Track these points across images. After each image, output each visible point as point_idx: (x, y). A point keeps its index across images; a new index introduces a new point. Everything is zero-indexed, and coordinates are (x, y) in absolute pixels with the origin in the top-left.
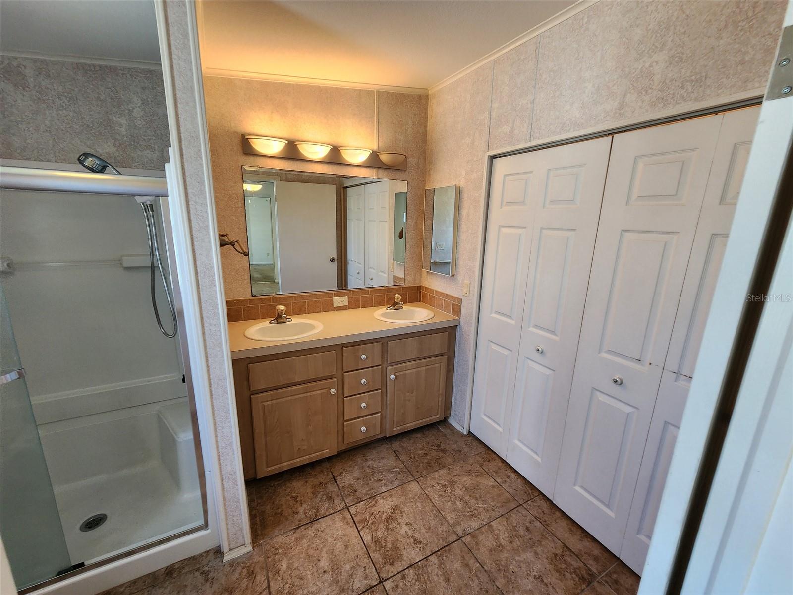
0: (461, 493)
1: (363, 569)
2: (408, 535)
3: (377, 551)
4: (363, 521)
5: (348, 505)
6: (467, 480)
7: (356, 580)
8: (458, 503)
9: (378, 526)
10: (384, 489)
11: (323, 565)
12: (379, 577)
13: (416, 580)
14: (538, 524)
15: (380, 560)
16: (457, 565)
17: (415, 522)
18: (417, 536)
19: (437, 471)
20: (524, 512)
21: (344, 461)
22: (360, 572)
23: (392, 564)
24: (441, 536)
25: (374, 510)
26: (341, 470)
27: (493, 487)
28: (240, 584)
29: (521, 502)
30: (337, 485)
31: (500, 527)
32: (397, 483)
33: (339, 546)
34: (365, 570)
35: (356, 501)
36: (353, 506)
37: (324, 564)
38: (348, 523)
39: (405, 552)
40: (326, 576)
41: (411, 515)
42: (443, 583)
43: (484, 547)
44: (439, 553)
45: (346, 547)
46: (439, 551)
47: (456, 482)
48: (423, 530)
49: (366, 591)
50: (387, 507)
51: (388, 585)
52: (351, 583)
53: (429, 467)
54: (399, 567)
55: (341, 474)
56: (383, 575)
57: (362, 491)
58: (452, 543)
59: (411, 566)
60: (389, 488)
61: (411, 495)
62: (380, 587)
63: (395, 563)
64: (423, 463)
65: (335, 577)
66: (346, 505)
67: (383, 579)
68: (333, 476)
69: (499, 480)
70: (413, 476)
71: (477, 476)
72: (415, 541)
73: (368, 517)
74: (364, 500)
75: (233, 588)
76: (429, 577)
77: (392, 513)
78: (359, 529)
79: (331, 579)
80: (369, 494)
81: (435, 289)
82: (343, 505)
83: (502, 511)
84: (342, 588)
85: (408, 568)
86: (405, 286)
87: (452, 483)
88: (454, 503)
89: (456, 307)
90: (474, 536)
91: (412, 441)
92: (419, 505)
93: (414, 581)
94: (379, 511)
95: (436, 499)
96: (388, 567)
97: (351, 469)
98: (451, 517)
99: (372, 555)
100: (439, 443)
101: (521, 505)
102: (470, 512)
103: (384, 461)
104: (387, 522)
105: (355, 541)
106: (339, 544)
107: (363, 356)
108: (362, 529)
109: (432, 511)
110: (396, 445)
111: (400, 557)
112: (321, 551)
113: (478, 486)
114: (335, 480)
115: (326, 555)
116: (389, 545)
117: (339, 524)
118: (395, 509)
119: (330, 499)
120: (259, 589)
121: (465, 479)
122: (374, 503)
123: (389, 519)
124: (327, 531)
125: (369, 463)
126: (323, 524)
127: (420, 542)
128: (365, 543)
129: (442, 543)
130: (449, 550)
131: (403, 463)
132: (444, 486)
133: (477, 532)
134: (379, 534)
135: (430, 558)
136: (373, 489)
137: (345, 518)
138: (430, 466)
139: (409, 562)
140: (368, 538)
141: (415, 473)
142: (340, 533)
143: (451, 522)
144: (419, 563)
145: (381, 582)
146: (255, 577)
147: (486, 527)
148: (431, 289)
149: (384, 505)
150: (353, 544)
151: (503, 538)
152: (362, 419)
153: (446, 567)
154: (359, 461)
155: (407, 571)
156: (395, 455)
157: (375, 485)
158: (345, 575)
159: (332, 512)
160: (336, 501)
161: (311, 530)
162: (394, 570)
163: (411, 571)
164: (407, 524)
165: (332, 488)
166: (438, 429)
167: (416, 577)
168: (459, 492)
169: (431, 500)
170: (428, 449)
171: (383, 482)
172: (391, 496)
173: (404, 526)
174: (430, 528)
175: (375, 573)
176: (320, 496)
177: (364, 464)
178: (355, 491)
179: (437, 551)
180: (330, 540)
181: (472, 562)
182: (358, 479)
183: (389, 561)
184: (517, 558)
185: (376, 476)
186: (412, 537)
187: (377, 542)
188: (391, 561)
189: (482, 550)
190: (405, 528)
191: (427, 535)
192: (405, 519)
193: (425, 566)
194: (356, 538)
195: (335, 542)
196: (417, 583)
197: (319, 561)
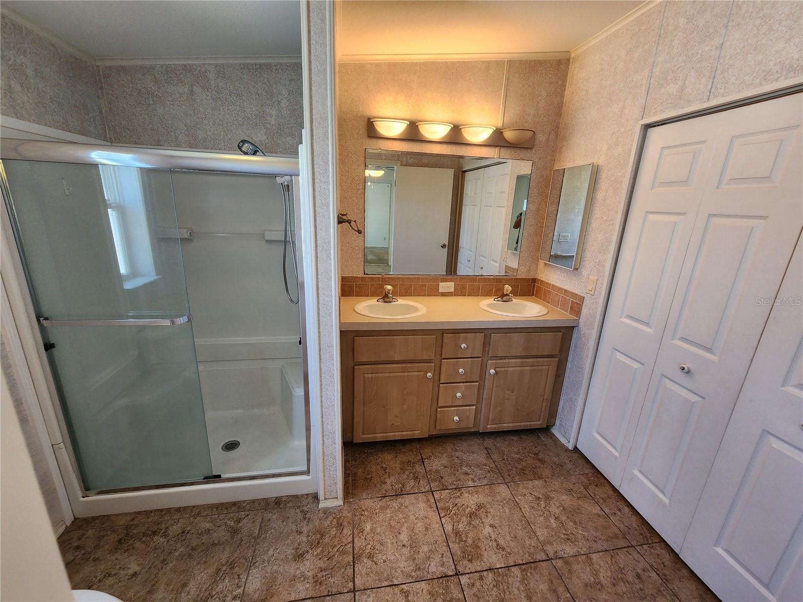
0: (557, 511)
1: (441, 556)
2: (491, 537)
3: (456, 543)
4: (446, 509)
5: (433, 489)
6: (566, 499)
7: (432, 564)
8: (553, 521)
9: (460, 519)
10: (471, 484)
11: (402, 539)
12: (456, 568)
13: (494, 586)
14: (653, 575)
15: (459, 552)
16: (543, 587)
17: (500, 526)
18: (501, 542)
19: (531, 480)
20: (637, 556)
21: (433, 446)
22: (437, 558)
23: (470, 561)
24: (527, 550)
25: (458, 502)
26: (430, 454)
27: (598, 515)
28: (330, 531)
29: (634, 543)
30: (424, 466)
31: (602, 563)
32: (485, 482)
33: (420, 526)
34: (442, 557)
35: (441, 487)
36: (438, 492)
37: (404, 537)
38: (431, 507)
39: (485, 554)
40: (404, 550)
41: (497, 518)
43: (578, 578)
44: (523, 567)
45: (427, 529)
46: (523, 564)
47: (553, 498)
48: (508, 538)
49: (441, 577)
50: (473, 502)
51: (464, 580)
52: (427, 565)
53: (522, 474)
54: (477, 566)
55: (429, 458)
56: (460, 569)
57: (448, 480)
58: (540, 561)
59: (490, 569)
60: (476, 484)
61: (499, 498)
62: (456, 579)
63: (473, 561)
64: (516, 468)
65: (412, 553)
66: (431, 489)
67: (459, 572)
68: (422, 457)
69: (607, 510)
70: (504, 479)
71: (579, 498)
72: (498, 545)
73: (451, 507)
74: (449, 489)
75: (324, 532)
76: (508, 587)
77: (476, 510)
78: (442, 515)
79: (409, 554)
80: (455, 485)
81: (552, 283)
82: (428, 488)
83: (606, 546)
84: (418, 566)
85: (486, 570)
86: (517, 277)
87: (548, 498)
88: (547, 519)
89: (576, 305)
90: (567, 563)
91: (506, 443)
92: (507, 511)
93: (491, 586)
94: (463, 505)
95: (526, 509)
96: (465, 562)
97: (440, 455)
98: (542, 534)
99: (451, 545)
100: (537, 452)
101: (632, 546)
102: (566, 535)
103: (475, 455)
104: (470, 517)
105: (436, 525)
106: (420, 524)
107: (463, 346)
108: (443, 517)
109: (521, 521)
110: (489, 442)
111: (480, 557)
112: (402, 525)
113: (578, 509)
114: (423, 462)
115: (406, 531)
116: (470, 541)
117: (422, 505)
118: (480, 507)
119: (416, 478)
120: (345, 542)
121: (565, 497)
122: (459, 494)
123: (472, 515)
124: (411, 508)
125: (458, 454)
126: (407, 500)
127: (503, 549)
128: (446, 531)
129: (527, 558)
130: (536, 568)
131: (494, 462)
132: (538, 498)
133: (572, 559)
134: (461, 527)
135: (513, 569)
136: (459, 480)
137: (428, 501)
138: (524, 473)
139: (488, 565)
140: (449, 527)
141: (506, 476)
142: (422, 513)
143: (541, 539)
144: (500, 570)
145: (456, 574)
146: (343, 529)
147: (584, 557)
148: (547, 283)
149: (470, 500)
150: (434, 528)
151: (605, 576)
152: (456, 408)
153: (529, 584)
154: (449, 450)
155: (485, 573)
156: (486, 452)
157: (462, 477)
158: (422, 555)
159: (417, 491)
160: (421, 482)
161: (396, 503)
162: (471, 567)
163: (490, 575)
164: (491, 526)
165: (419, 468)
166: (538, 436)
167: (494, 583)
168: (554, 509)
169: (521, 508)
170: (524, 455)
171: (471, 476)
172: (477, 492)
173: (488, 527)
174: (516, 537)
175: (452, 564)
176: (407, 473)
177: (453, 453)
178: (442, 478)
179: (521, 564)
180: (412, 517)
181: (561, 589)
182: (446, 467)
183: (468, 556)
185: (465, 469)
186: (495, 540)
187: (457, 533)
188: (470, 557)
189: (575, 581)
190: (488, 530)
191: (512, 544)
192: (488, 520)
193: (506, 575)
194: (437, 524)
195: (416, 521)
196: (495, 589)
197: (400, 533)
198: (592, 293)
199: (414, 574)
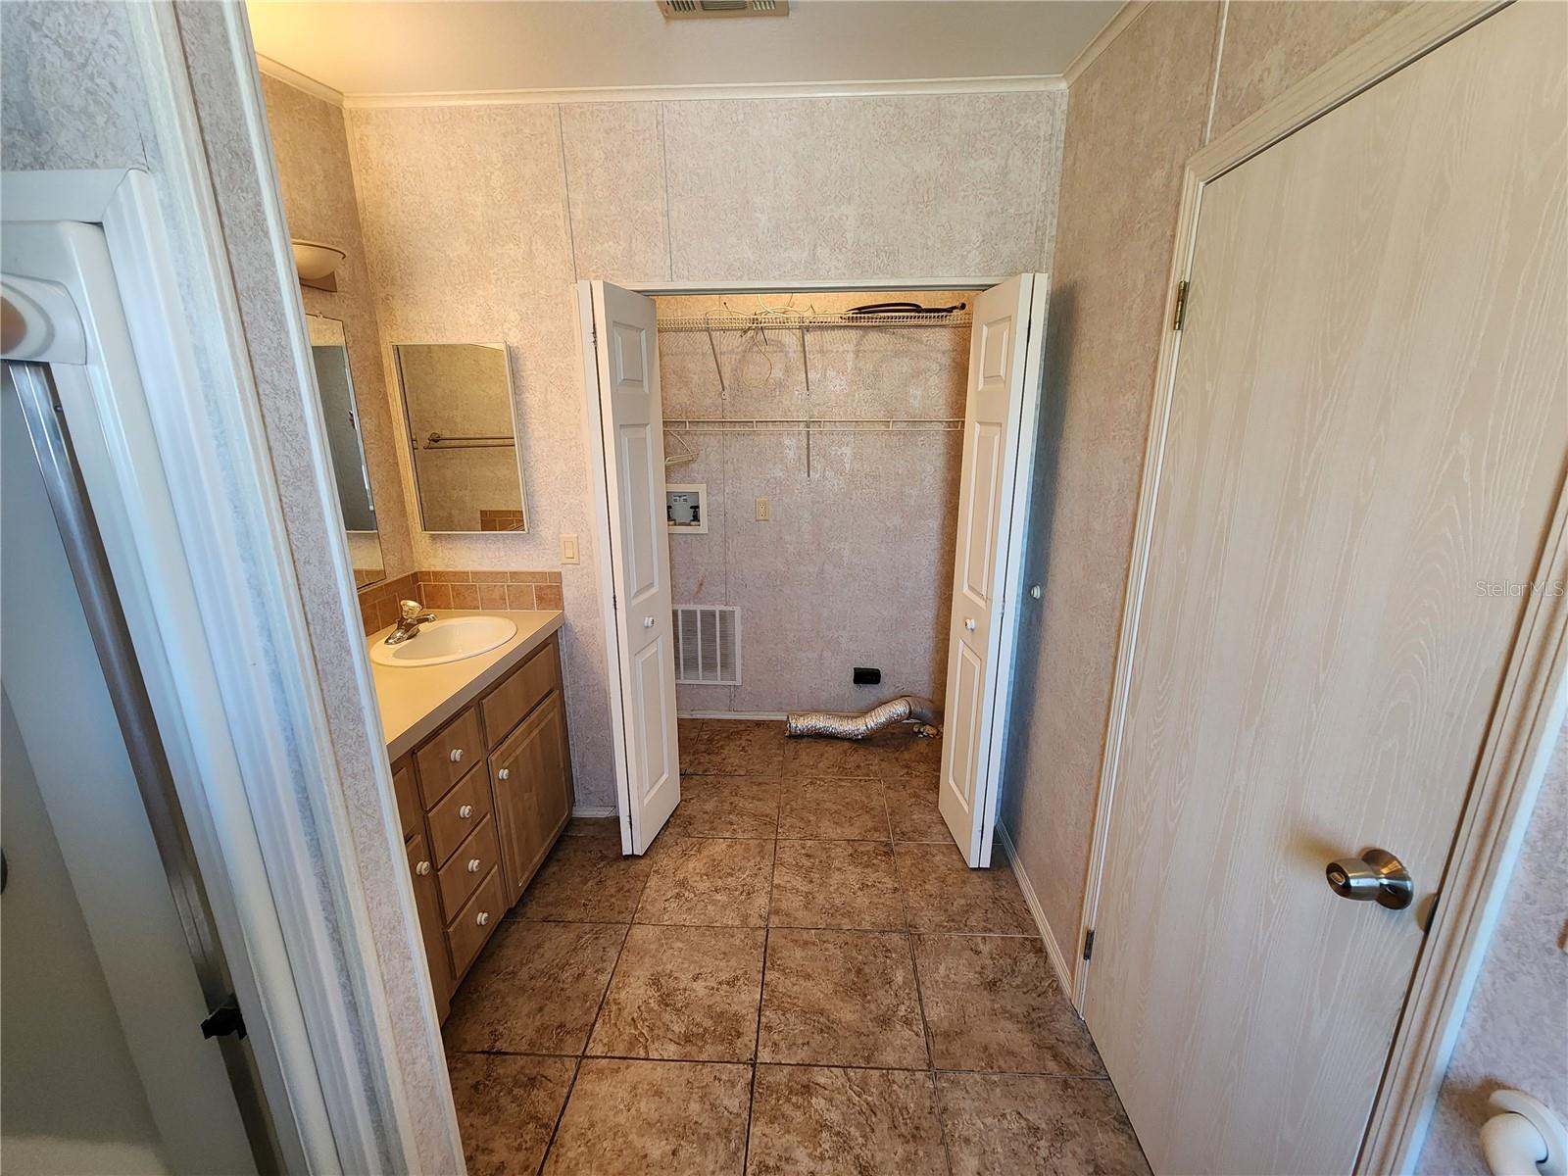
0: (707, 884)
1: (717, 1082)
3: (703, 1046)
4: (633, 1042)
5: (579, 1053)
6: (694, 865)
7: (726, 1102)
8: (718, 897)
9: (664, 1024)
10: (604, 978)
11: (659, 1152)
12: (744, 1063)
13: (784, 1015)
14: (809, 843)
15: (721, 1048)
16: (799, 953)
17: (701, 967)
18: (724, 976)
19: (644, 888)
20: (787, 843)
21: (468, 1015)
22: (718, 1090)
23: (739, 1035)
24: (747, 948)
25: (630, 1014)
26: (487, 1030)
27: (730, 846)
29: (773, 837)
30: (512, 1054)
31: (786, 878)
32: (613, 953)
33: (647, 1106)
34: (720, 1080)
35: (584, 1036)
36: (591, 1045)
37: (657, 1149)
38: (618, 1070)
39: (735, 1008)
40: (682, 1154)
41: (686, 965)
42: (809, 984)
43: (797, 910)
44: (768, 964)
45: (659, 1093)
46: (765, 963)
47: (685, 878)
48: (723, 964)
49: (752, 1093)
50: (642, 991)
51: (765, 1056)
52: (726, 1112)
53: (627, 894)
54: (749, 1028)
55: (495, 1036)
56: (748, 1056)
57: (574, 1015)
58: (766, 940)
59: (760, 1010)
60: (610, 970)
61: (653, 947)
62: (761, 1069)
63: (741, 1030)
64: (611, 896)
65: (695, 1138)
66: (577, 1057)
67: (751, 1059)
68: (483, 1052)
69: (727, 835)
70: (624, 923)
71: (699, 851)
72: (728, 984)
73: (633, 1031)
74: (596, 1021)
76: (790, 996)
77: (658, 990)
78: (642, 1054)
79: (695, 1145)
80: (591, 1007)
82: (571, 1064)
83: (768, 862)
84: (722, 1132)
85: (759, 1016)
86: (388, 581)
87: (683, 884)
88: (714, 902)
90: (777, 912)
91: (553, 885)
92: (680, 945)
93: (783, 1018)
94: (639, 1007)
95: (689, 919)
96: (739, 1043)
97: (501, 1012)
98: (731, 919)
99: (704, 1057)
100: (600, 855)
101: (776, 840)
102: (742, 892)
103: (547, 945)
104: (667, 1005)
105: (659, 1073)
106: (643, 1104)
107: (456, 754)
108: (647, 1053)
109: (704, 935)
110: (533, 910)
111: (738, 1018)
112: (629, 1144)
113: (714, 860)
114: (500, 1053)
115: (644, 1139)
116: (708, 1023)
117: (603, 1088)
118: (655, 982)
119: (532, 1082)
121: (691, 866)
122: (614, 1008)
123: (665, 1001)
124: (597, 1115)
125: (524, 973)
126: (577, 1116)
127: (736, 978)
128: (676, 1058)
129: (758, 953)
130: (773, 950)
131: (581, 921)
132: (678, 896)
133: (773, 905)
134: (678, 1028)
135: (768, 978)
136: (586, 995)
137: (600, 1072)
138: (628, 891)
139: (753, 1010)
140: (672, 1050)
141: (620, 918)
142: (622, 1093)
143: (737, 923)
144: (764, 997)
145: (754, 1066)
147: (775, 891)
149: (634, 993)
150: (662, 1079)
151: (799, 883)
152: (474, 898)
153: (791, 968)
154: (502, 987)
155: (763, 1019)
156: (553, 924)
157: (582, 987)
158: (706, 1120)
159: (566, 1091)
160: (550, 1073)
161: (569, 1150)
162: (749, 1037)
163: (767, 1013)
164: (695, 979)
165: (507, 1069)
166: (576, 838)
167: (780, 1012)
168: (703, 886)
169: (684, 925)
170: (595, 874)
171: (589, 971)
172: (627, 975)
173: (695, 985)
174: (724, 953)
175: (736, 1066)
176: (505, 1101)
177: (517, 983)
178: (562, 1026)
179: (764, 965)
180: (621, 1119)
181: (805, 936)
182: (541, 1009)
183: (731, 1035)
184: (832, 889)
185: (567, 975)
186: (720, 983)
187: (688, 1038)
188: (734, 1034)
189: (800, 914)
190: (699, 987)
191: (733, 962)
192: (685, 980)
193: (773, 991)
194: (655, 1069)
195: (633, 1111)
196: (788, 1016)
197: (646, 1156)
198: (575, 561)
199: (733, 1145)
